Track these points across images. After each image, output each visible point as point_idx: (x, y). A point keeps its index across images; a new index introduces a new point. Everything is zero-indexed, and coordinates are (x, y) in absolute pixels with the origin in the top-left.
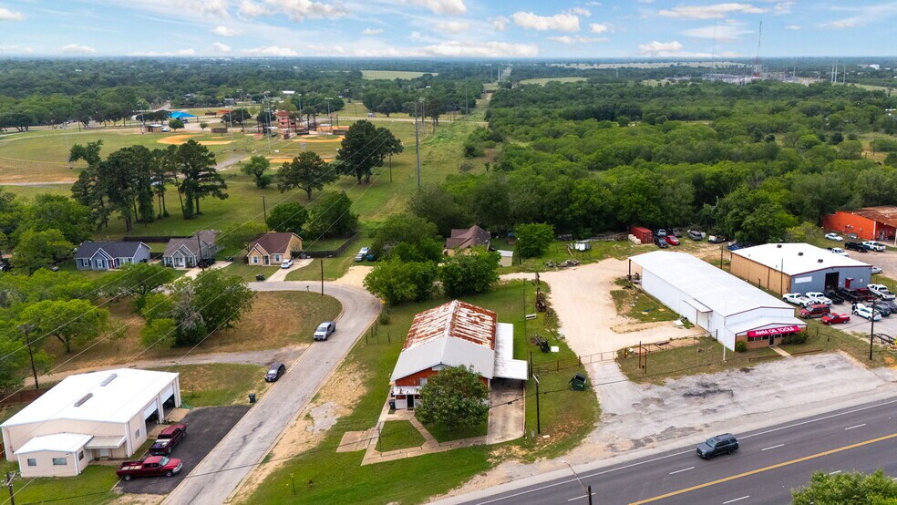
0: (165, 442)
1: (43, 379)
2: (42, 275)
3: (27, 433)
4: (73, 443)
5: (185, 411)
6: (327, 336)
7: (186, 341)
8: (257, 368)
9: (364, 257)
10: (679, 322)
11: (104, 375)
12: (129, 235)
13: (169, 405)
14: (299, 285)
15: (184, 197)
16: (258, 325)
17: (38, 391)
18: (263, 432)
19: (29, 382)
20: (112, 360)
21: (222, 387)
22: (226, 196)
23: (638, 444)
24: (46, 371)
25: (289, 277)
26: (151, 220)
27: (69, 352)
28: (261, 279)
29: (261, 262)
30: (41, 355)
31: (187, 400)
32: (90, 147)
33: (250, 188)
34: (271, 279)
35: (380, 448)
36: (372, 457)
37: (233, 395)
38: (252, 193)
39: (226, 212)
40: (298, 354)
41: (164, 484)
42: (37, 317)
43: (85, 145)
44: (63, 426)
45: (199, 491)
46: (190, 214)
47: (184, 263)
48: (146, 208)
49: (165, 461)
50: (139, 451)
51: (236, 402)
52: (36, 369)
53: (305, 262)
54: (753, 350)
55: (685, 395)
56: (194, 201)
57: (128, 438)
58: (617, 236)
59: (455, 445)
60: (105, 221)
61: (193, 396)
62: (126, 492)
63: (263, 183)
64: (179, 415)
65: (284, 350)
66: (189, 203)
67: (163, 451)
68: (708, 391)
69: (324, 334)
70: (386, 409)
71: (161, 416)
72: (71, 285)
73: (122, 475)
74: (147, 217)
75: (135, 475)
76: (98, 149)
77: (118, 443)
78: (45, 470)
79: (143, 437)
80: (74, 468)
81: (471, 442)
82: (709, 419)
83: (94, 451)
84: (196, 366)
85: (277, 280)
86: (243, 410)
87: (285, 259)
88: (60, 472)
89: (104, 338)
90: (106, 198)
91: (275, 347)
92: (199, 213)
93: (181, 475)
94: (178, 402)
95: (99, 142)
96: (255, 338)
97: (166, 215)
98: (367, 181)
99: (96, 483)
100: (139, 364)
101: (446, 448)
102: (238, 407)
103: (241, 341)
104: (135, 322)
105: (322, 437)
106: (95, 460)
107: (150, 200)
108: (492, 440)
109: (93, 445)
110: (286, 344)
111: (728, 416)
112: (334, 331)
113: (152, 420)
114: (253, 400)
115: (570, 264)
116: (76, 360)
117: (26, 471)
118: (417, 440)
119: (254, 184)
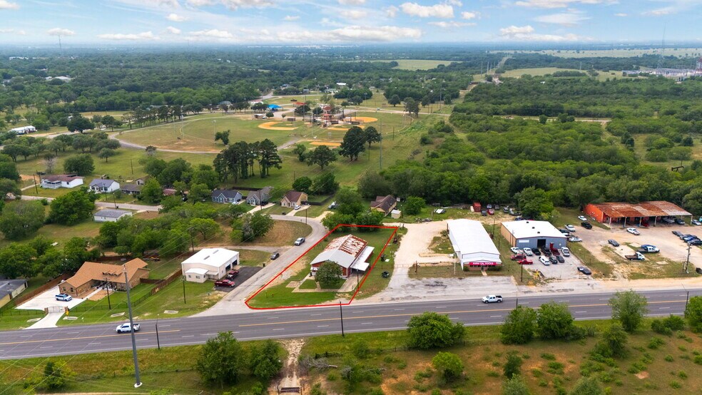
0: (231, 276)
1: (195, 249)
2: (199, 205)
3: (189, 266)
4: (203, 272)
5: (240, 267)
6: (300, 244)
7: (246, 240)
8: (270, 254)
9: (332, 207)
10: (452, 255)
11: (215, 249)
12: (236, 186)
13: (235, 263)
14: (299, 219)
15: (261, 167)
16: (276, 236)
17: (194, 253)
18: (264, 277)
19: (191, 249)
20: (219, 244)
21: (255, 259)
22: (281, 167)
23: (393, 299)
24: (197, 246)
25: (296, 214)
26: (246, 178)
27: (205, 239)
28: (284, 214)
29: (286, 206)
30: (195, 239)
31: (242, 263)
32: (224, 134)
33: (295, 161)
34: (289, 214)
35: (300, 288)
36: (297, 290)
37: (258, 263)
38: (295, 164)
39: (280, 175)
40: (287, 250)
41: (228, 289)
42: (195, 225)
43: (222, 132)
44: (200, 266)
45: (239, 293)
46: (264, 176)
47: (254, 203)
48: (244, 171)
49: (230, 282)
50: (223, 278)
51: (258, 265)
52: (193, 244)
53: (306, 207)
54: (472, 271)
55: (427, 285)
56: (266, 170)
57: (220, 273)
58: (464, 206)
59: (327, 290)
60: (226, 177)
61: (244, 262)
62: (216, 290)
63: (302, 159)
64: (238, 268)
65: (282, 248)
66: (264, 170)
67: (230, 279)
68: (438, 284)
69: (298, 243)
70: (309, 275)
71: (232, 267)
72: (208, 211)
73: (216, 284)
74: (245, 176)
75: (220, 285)
76: (228, 135)
77: (216, 274)
78: (193, 279)
79: (224, 274)
80: (202, 280)
81: (333, 290)
82: (429, 295)
83: (209, 275)
84: (248, 250)
85: (291, 215)
86: (260, 269)
87: (297, 205)
88: (198, 281)
89: (217, 235)
90: (227, 168)
91: (279, 246)
92: (268, 175)
93: (234, 287)
94: (238, 263)
95: (229, 131)
96: (273, 241)
97: (253, 175)
98: (356, 160)
99: (209, 285)
100: (229, 247)
101: (323, 291)
102: (259, 267)
103: (268, 242)
104: (230, 229)
105: (283, 282)
106: (209, 278)
107: (247, 167)
108: (340, 291)
109: (209, 273)
110: (283, 245)
111: (436, 295)
112: (304, 242)
113: (228, 268)
114: (264, 265)
115: (427, 221)
116: (207, 243)
117: (188, 279)
118: (315, 287)
119: (298, 159)
